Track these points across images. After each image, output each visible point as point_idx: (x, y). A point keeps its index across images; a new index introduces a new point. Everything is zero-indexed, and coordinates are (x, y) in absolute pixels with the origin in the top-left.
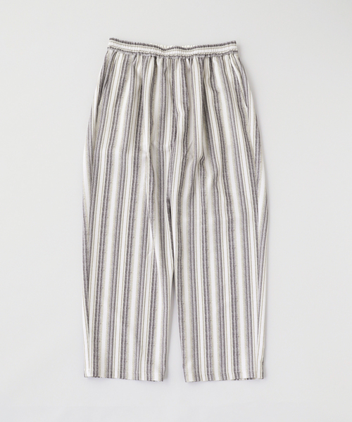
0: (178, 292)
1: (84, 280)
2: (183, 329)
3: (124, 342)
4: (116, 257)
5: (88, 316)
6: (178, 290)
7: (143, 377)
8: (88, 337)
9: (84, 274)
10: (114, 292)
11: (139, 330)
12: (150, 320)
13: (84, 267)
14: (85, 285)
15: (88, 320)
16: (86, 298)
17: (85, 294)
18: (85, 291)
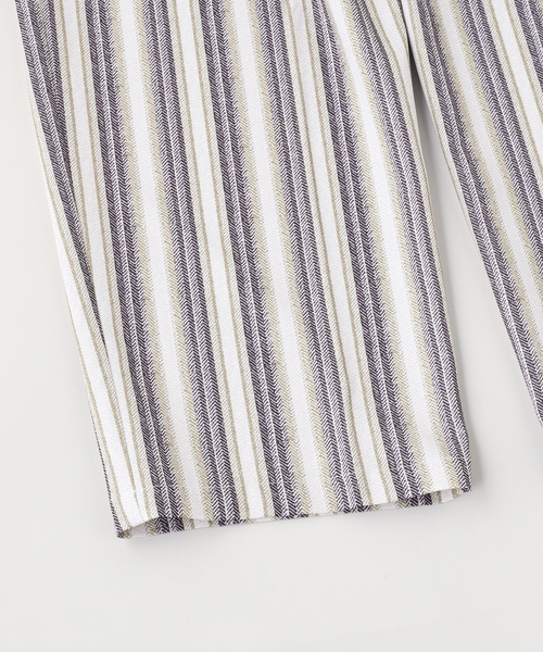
0: (446, 117)
1: (47, 131)
2: (499, 256)
3: (261, 361)
4: (160, 28)
5: (86, 270)
6: (444, 108)
7: (378, 487)
8: (102, 361)
9: (41, 106)
10: (177, 165)
11: (315, 298)
12: (353, 251)
13: (35, 82)
14: (52, 149)
15: (91, 289)
16: (65, 199)
17: (61, 184)
18: (58, 175)
